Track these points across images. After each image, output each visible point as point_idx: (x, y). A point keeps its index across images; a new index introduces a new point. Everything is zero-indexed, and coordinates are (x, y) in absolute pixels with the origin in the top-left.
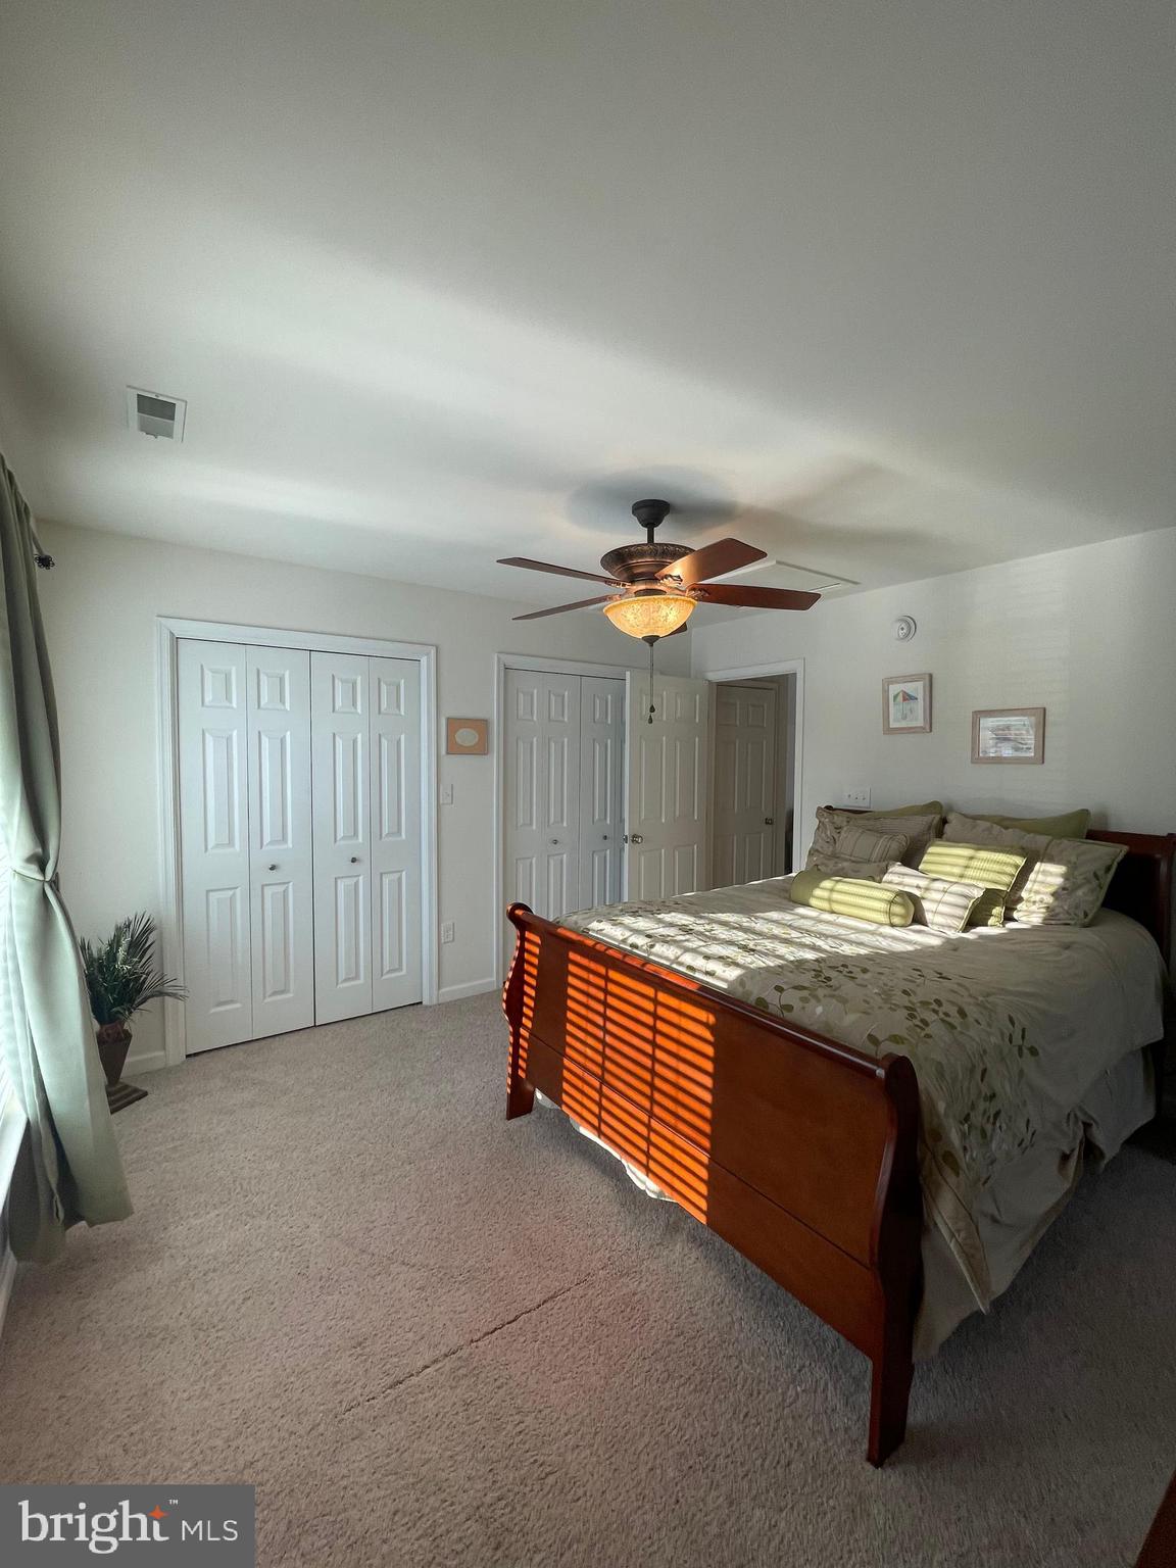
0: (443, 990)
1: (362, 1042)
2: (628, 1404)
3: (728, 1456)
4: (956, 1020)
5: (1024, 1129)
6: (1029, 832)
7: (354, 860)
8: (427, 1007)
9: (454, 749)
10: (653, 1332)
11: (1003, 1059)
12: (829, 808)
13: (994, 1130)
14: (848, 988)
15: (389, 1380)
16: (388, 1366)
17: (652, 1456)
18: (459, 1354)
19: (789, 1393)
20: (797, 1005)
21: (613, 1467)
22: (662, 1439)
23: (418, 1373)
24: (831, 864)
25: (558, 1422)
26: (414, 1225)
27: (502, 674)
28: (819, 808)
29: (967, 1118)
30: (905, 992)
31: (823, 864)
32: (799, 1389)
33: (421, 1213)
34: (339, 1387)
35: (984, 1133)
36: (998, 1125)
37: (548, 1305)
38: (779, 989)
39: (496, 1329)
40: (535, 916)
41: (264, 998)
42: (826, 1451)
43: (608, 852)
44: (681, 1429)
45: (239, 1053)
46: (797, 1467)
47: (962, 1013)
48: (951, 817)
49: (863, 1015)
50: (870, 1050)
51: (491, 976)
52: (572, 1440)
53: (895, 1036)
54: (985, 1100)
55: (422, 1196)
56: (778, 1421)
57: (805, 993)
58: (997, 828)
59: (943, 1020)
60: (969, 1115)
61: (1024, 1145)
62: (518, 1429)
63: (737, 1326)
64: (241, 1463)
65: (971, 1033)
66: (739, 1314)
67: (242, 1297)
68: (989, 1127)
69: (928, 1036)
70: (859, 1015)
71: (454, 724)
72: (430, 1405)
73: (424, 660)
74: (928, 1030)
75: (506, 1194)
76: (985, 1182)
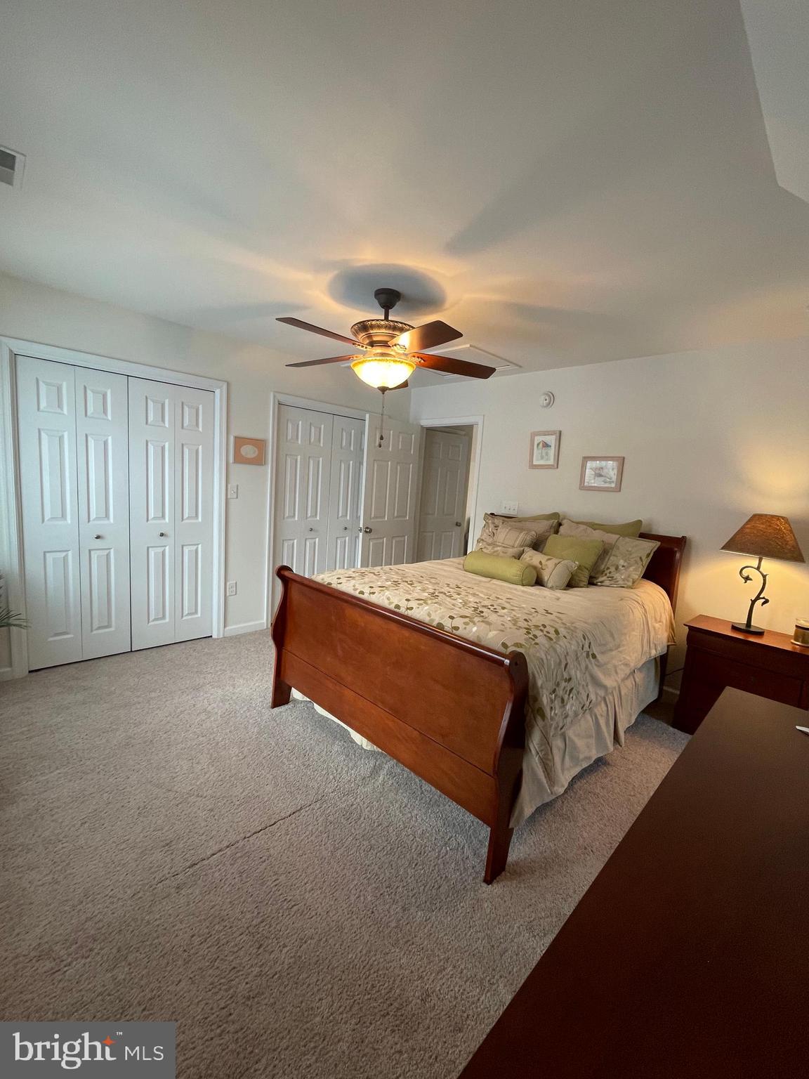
0: (227, 628)
1: (167, 662)
2: (345, 864)
3: (404, 887)
4: (553, 635)
5: (585, 698)
6: (607, 533)
7: (162, 535)
8: (215, 639)
9: (239, 459)
10: (363, 825)
11: (577, 658)
12: (492, 514)
13: (569, 699)
14: (493, 618)
15: (188, 864)
16: (188, 855)
17: (358, 890)
18: (236, 846)
19: (442, 851)
20: (461, 626)
21: (335, 898)
22: (366, 881)
23: (208, 858)
24: (490, 548)
25: (301, 878)
26: (206, 773)
27: (276, 407)
28: (486, 514)
29: (554, 691)
30: (526, 620)
31: (485, 547)
32: (448, 848)
33: (210, 766)
34: (152, 870)
35: (563, 700)
36: (571, 696)
37: (297, 814)
38: (451, 617)
39: (261, 830)
40: (296, 574)
41: (92, 631)
42: (461, 879)
43: (347, 538)
44: (377, 875)
45: (72, 669)
46: (444, 888)
47: (557, 632)
48: (564, 522)
49: (501, 632)
50: (502, 650)
51: (263, 619)
52: (309, 887)
53: (517, 643)
54: (565, 682)
55: (211, 755)
56: (435, 866)
57: (467, 620)
58: (590, 530)
59: (545, 635)
60: (555, 689)
61: (584, 708)
62: (275, 883)
63: (414, 819)
64: (83, 918)
65: (561, 643)
66: (415, 812)
67: (80, 823)
68: (566, 697)
69: (537, 644)
70: (498, 632)
71: (240, 442)
72: (217, 874)
73: (218, 392)
74: (537, 641)
75: (269, 753)
76: (561, 729)
